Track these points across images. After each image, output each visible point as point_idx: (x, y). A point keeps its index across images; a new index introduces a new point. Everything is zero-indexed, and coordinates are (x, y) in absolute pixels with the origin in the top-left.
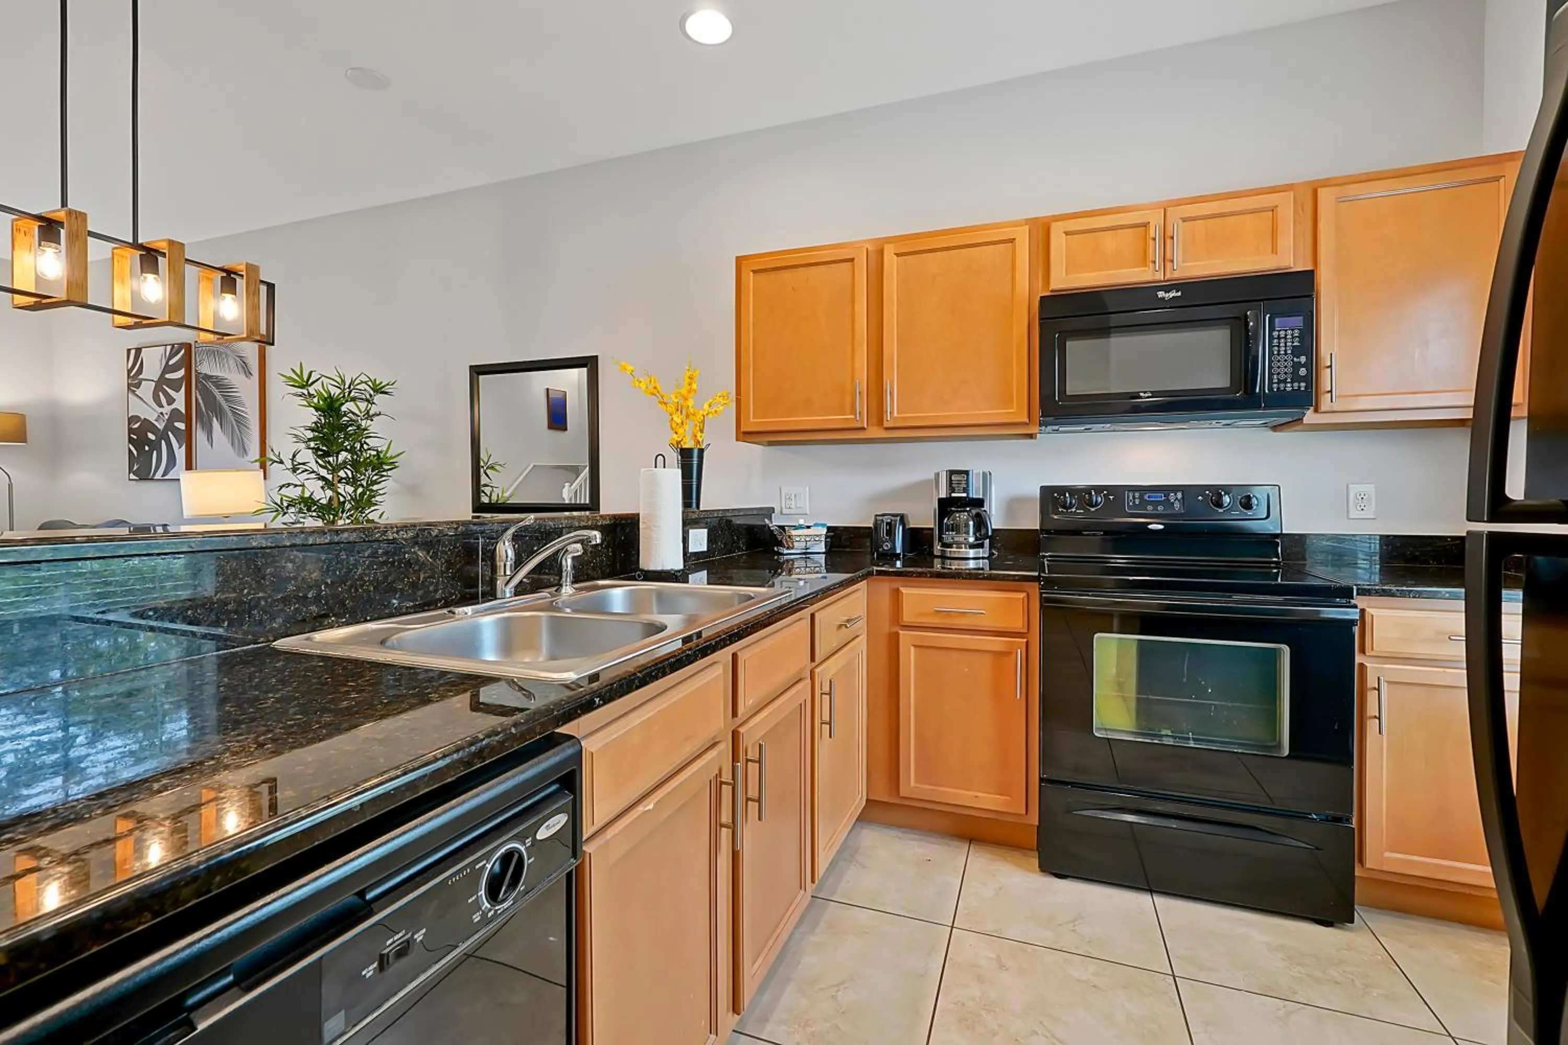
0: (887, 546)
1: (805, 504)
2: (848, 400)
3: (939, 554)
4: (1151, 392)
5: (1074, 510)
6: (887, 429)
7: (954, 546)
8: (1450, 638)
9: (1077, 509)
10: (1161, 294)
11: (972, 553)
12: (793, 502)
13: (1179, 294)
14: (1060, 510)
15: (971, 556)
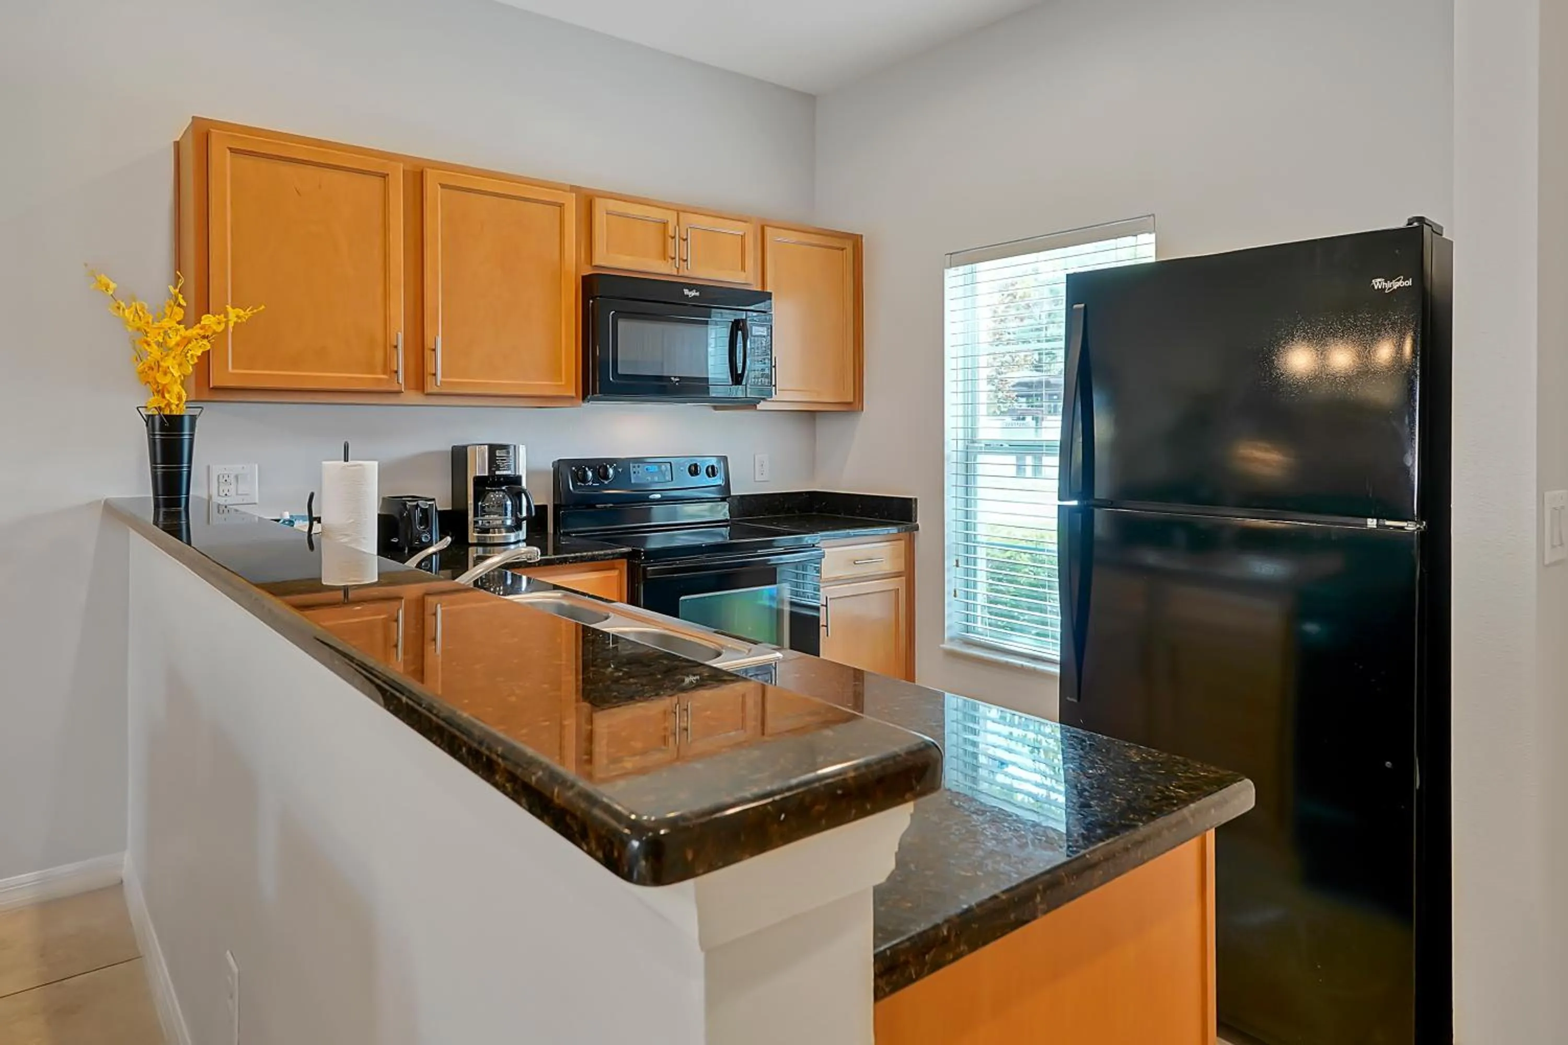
0: (426, 537)
1: (252, 489)
2: (379, 356)
3: (475, 541)
4: (679, 377)
5: (590, 483)
6: (428, 394)
7: (491, 530)
8: (855, 563)
9: (593, 483)
10: (686, 292)
11: (512, 537)
12: (233, 487)
13: (698, 294)
14: (579, 484)
15: (513, 540)
